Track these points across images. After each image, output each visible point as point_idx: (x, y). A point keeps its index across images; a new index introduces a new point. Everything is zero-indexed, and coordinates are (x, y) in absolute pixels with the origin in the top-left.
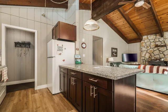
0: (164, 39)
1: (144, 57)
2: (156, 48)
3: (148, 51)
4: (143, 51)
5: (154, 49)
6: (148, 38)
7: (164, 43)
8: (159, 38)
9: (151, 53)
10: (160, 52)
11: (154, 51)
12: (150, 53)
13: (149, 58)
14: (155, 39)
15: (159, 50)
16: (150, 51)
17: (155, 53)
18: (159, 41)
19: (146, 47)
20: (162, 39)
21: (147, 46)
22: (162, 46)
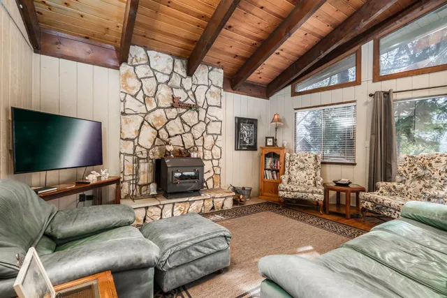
0: (193, 84)
1: (133, 140)
2: (174, 110)
3: (151, 118)
4: (127, 112)
5: (167, 110)
6: (149, 63)
7: (193, 99)
8: (182, 77)
9: (158, 128)
10: (184, 125)
11: (169, 120)
12: (155, 128)
13: (154, 145)
14: (170, 76)
15: (181, 119)
16: (157, 118)
17: (172, 129)
18: (182, 87)
19: (140, 96)
20: (188, 83)
21: (145, 96)
22: (189, 107)
